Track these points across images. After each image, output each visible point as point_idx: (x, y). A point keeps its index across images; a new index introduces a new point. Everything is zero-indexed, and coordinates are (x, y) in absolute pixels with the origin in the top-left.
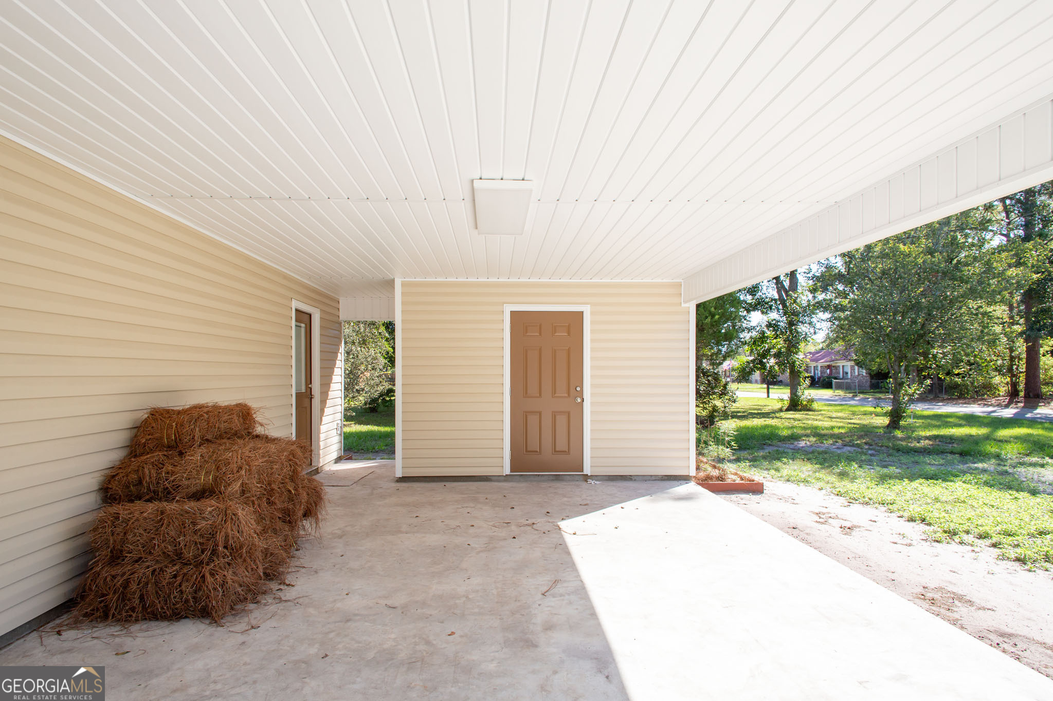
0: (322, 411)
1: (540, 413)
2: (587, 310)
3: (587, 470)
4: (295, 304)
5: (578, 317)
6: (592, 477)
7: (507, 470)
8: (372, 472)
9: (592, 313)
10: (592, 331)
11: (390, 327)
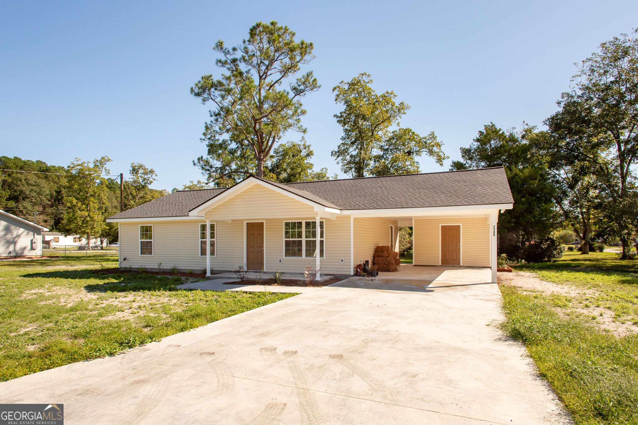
0: (395, 248)
1: (449, 250)
2: (461, 225)
3: (461, 265)
4: (390, 225)
5: (459, 227)
6: (462, 266)
7: (440, 264)
8: (405, 266)
9: (463, 226)
10: (463, 230)
11: (411, 228)
